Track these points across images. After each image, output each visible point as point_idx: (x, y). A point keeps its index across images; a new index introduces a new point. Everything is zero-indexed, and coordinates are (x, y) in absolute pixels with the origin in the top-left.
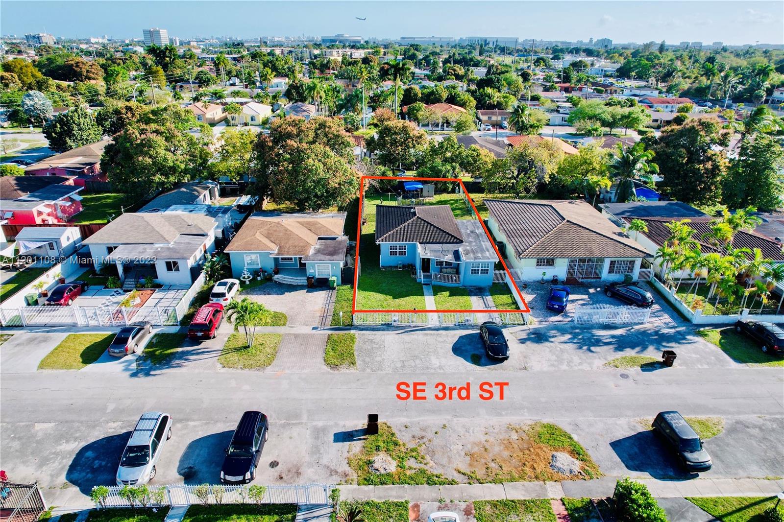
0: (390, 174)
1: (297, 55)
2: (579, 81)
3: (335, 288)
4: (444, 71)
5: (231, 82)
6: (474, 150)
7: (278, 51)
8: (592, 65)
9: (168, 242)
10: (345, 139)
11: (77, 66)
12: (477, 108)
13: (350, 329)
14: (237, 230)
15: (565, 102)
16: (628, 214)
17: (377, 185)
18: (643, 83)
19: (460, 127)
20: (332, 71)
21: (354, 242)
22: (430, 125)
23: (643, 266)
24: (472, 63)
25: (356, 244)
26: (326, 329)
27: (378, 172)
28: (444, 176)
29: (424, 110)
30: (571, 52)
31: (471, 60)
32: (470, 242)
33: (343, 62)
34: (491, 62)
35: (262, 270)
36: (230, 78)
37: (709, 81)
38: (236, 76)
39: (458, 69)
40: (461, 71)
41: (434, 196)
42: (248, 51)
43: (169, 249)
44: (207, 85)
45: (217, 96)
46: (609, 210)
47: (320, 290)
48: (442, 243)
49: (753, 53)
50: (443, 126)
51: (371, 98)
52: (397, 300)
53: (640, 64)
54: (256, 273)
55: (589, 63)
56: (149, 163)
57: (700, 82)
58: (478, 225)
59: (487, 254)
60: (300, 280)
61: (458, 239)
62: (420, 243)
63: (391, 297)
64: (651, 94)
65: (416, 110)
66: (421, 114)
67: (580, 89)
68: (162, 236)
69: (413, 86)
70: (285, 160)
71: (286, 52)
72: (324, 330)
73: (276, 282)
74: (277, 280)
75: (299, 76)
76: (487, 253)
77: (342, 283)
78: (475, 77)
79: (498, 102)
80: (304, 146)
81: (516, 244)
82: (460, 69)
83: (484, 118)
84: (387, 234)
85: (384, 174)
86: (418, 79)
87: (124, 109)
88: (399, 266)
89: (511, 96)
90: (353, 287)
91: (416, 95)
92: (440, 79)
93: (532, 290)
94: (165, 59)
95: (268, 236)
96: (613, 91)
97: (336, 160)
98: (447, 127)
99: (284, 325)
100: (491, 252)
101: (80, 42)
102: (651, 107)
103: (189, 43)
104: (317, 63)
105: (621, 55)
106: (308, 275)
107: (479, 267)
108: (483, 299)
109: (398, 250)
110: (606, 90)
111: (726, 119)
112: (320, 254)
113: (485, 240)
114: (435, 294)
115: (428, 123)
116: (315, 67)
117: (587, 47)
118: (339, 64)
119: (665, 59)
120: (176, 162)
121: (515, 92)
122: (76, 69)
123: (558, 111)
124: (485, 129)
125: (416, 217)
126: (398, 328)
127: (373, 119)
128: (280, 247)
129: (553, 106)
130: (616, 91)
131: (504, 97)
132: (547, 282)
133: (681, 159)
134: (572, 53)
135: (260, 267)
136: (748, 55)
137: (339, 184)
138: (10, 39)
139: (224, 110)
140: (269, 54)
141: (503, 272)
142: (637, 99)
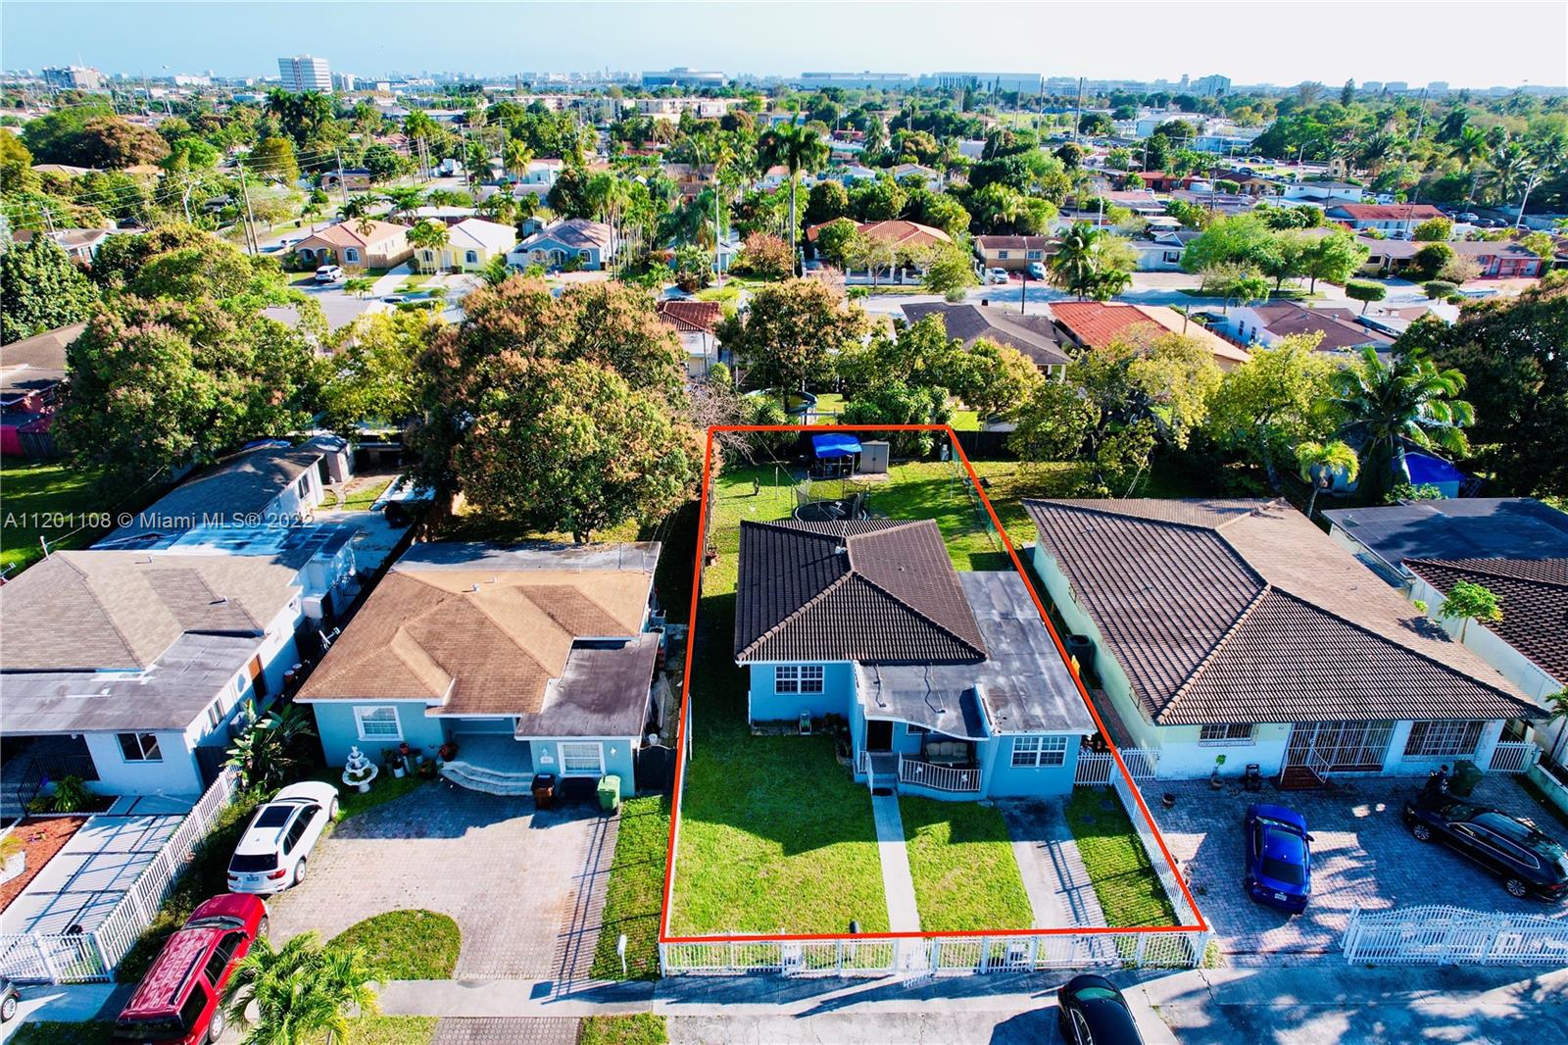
0: (779, 415)
1: (589, 109)
2: (1182, 165)
3: (614, 812)
4: (895, 146)
5: (443, 169)
6: (985, 353)
7: (550, 103)
8: (1200, 130)
9: (137, 665)
10: (659, 343)
11: (110, 135)
12: (974, 229)
13: (647, 995)
14: (344, 620)
15: (1161, 214)
16: (1410, 545)
17: (746, 448)
18: (1316, 170)
19: (939, 279)
20: (659, 145)
21: (681, 627)
22: (870, 272)
23: (1506, 735)
24: (951, 127)
25: (686, 633)
26: (575, 995)
27: (748, 412)
28: (914, 420)
29: (856, 237)
30: (1149, 103)
31: (949, 120)
32: (1004, 658)
33: (681, 126)
34: (990, 125)
35: (408, 750)
36: (441, 161)
37: (1466, 167)
38: (455, 156)
39: (924, 141)
40: (930, 145)
41: (889, 470)
42: (491, 101)
43: (135, 688)
44: (389, 175)
45: (404, 201)
46: (1357, 533)
47: (572, 818)
48: (926, 663)
49: (1526, 103)
50: (898, 272)
51: (737, 207)
52: (798, 859)
53: (1303, 128)
54: (388, 757)
55: (1193, 127)
56: (146, 405)
57: (1445, 168)
58: (1019, 591)
59: (1059, 706)
60: (518, 779)
61: (972, 650)
62: (863, 663)
63: (778, 846)
64: (1346, 196)
65: (838, 237)
66: (849, 248)
67: (1187, 185)
68: (125, 644)
69: (829, 181)
70: (493, 408)
71: (566, 105)
72: (568, 996)
73: (448, 782)
74: (451, 777)
75: (587, 155)
76: (1058, 701)
77: (637, 788)
78: (961, 157)
79: (1018, 216)
80: (549, 366)
81: (1138, 670)
82: (929, 141)
83: (991, 254)
84: (769, 634)
85: (763, 416)
86: (839, 163)
87: (158, 242)
88: (802, 724)
89: (1047, 202)
90: (667, 807)
91: (837, 200)
92: (887, 162)
93: (1191, 815)
94: (300, 121)
95: (428, 644)
96: (1256, 188)
97: (632, 402)
98: (909, 275)
99: (447, 974)
100: (1069, 699)
101: (155, 82)
102: (1352, 225)
103: (373, 86)
104: (627, 127)
105: (1256, 109)
106: (536, 768)
107: (1035, 748)
108: (1052, 852)
109: (799, 679)
110: (1242, 187)
111: (1533, 255)
112: (572, 707)
113: (1046, 650)
114: (909, 835)
115: (866, 268)
116: (622, 137)
117: (1181, 93)
118: (674, 131)
119: (1355, 117)
120: (222, 399)
121: (1053, 192)
122: (107, 141)
123: (1152, 238)
124: (993, 281)
125: (849, 574)
126: (800, 988)
127: (741, 258)
128: (459, 683)
129: (1137, 224)
130: (1263, 187)
131: (1031, 206)
132: (1229, 780)
133: (1527, 386)
134: (1152, 106)
135: (401, 737)
136: (1517, 109)
137: (643, 470)
138: (15, 78)
139: (410, 237)
140: (531, 109)
141: (1104, 756)
142: (1321, 207)
